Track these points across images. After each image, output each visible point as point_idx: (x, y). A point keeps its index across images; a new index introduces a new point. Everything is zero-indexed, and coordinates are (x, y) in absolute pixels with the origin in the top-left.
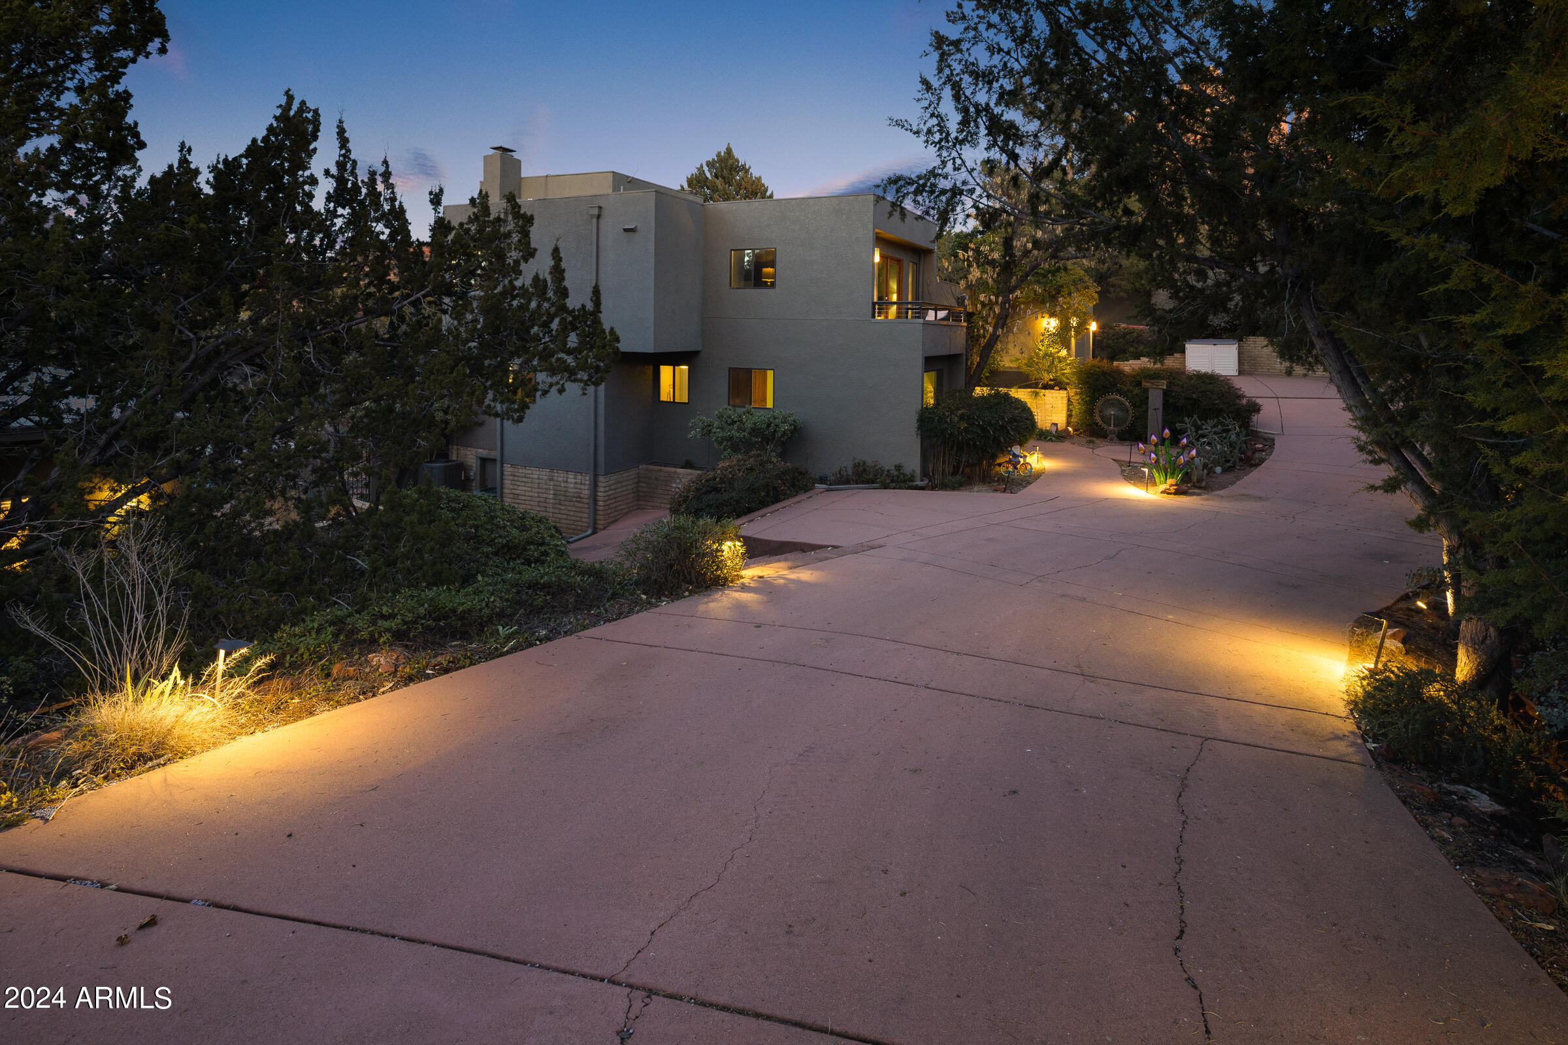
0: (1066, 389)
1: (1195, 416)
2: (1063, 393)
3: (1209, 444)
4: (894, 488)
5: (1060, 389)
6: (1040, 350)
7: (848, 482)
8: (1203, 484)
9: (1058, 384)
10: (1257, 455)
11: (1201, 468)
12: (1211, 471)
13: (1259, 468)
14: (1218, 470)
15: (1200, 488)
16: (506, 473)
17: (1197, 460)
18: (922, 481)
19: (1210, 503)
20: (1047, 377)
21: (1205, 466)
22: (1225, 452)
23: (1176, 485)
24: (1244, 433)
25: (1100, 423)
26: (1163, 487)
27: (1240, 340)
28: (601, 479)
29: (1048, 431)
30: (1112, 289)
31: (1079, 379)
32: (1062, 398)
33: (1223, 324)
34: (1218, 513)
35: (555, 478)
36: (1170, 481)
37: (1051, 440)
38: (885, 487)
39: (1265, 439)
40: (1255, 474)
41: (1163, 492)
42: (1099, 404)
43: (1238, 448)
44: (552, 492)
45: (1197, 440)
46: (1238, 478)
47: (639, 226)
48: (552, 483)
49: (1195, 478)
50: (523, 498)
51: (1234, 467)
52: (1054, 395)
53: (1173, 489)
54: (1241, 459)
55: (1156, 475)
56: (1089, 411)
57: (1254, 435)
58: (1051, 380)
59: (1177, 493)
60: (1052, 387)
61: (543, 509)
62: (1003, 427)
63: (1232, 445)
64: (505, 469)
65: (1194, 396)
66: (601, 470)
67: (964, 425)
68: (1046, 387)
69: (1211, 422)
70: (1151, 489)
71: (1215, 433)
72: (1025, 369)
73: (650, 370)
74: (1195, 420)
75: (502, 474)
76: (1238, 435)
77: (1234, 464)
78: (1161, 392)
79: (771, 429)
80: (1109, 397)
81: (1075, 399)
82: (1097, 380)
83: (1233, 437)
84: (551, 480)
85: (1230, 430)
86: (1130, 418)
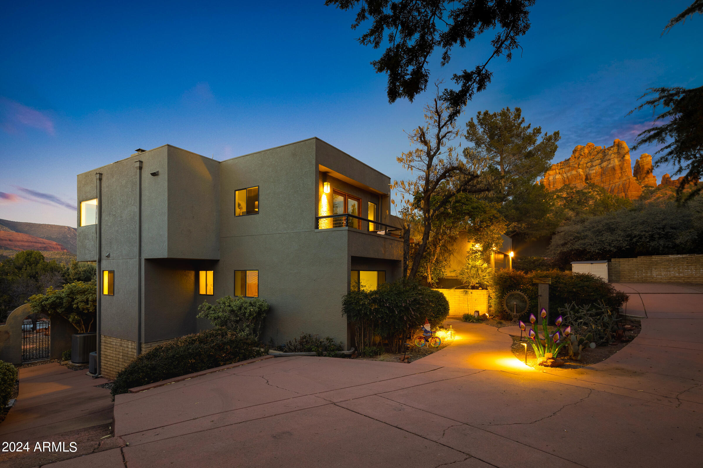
0: (487, 289)
1: (574, 303)
2: (485, 292)
3: (585, 324)
4: (325, 356)
5: (483, 289)
6: (469, 264)
7: (295, 350)
8: (579, 358)
9: (481, 286)
10: (627, 333)
11: (576, 343)
12: (586, 347)
13: (630, 344)
14: (593, 345)
15: (576, 361)
16: (102, 341)
17: (573, 337)
18: (348, 350)
19: (584, 377)
20: (474, 282)
21: (581, 342)
22: (599, 330)
23: (553, 358)
24: (615, 316)
25: (507, 310)
26: (540, 360)
27: (609, 261)
28: (143, 345)
29: (472, 316)
30: (527, 237)
31: (495, 282)
32: (484, 295)
33: (597, 251)
34: (591, 390)
35: (123, 345)
36: (548, 355)
37: (473, 322)
38: (320, 355)
39: (632, 322)
40: (627, 349)
41: (541, 364)
42: (506, 297)
43: (610, 328)
44: (121, 354)
45: (576, 321)
46: (611, 353)
47: (160, 171)
48: (121, 348)
49: (571, 353)
50: (109, 357)
51: (607, 342)
52: (479, 293)
53: (549, 362)
54: (613, 337)
55: (536, 349)
56: (500, 303)
57: (623, 319)
58: (477, 283)
59: (553, 365)
60: (477, 288)
61: (117, 365)
62: (407, 309)
63: (605, 325)
64: (102, 338)
65: (574, 290)
66: (143, 340)
67: (374, 307)
68: (473, 288)
69: (587, 307)
70: (530, 361)
71: (591, 315)
72: (460, 277)
73: (192, 274)
74: (573, 305)
75: (100, 342)
76: (610, 317)
77: (607, 339)
78: (548, 285)
79: (243, 311)
80: (513, 293)
81: (493, 295)
82: (505, 282)
83: (606, 319)
84: (121, 346)
85: (603, 313)
86: (528, 306)
